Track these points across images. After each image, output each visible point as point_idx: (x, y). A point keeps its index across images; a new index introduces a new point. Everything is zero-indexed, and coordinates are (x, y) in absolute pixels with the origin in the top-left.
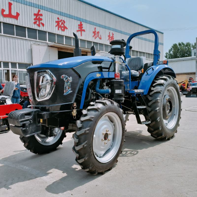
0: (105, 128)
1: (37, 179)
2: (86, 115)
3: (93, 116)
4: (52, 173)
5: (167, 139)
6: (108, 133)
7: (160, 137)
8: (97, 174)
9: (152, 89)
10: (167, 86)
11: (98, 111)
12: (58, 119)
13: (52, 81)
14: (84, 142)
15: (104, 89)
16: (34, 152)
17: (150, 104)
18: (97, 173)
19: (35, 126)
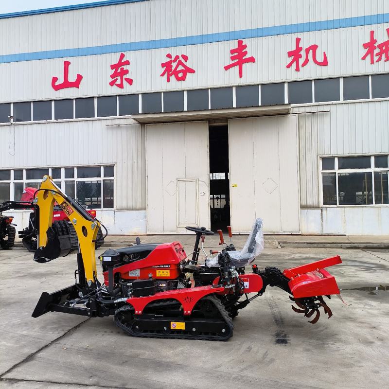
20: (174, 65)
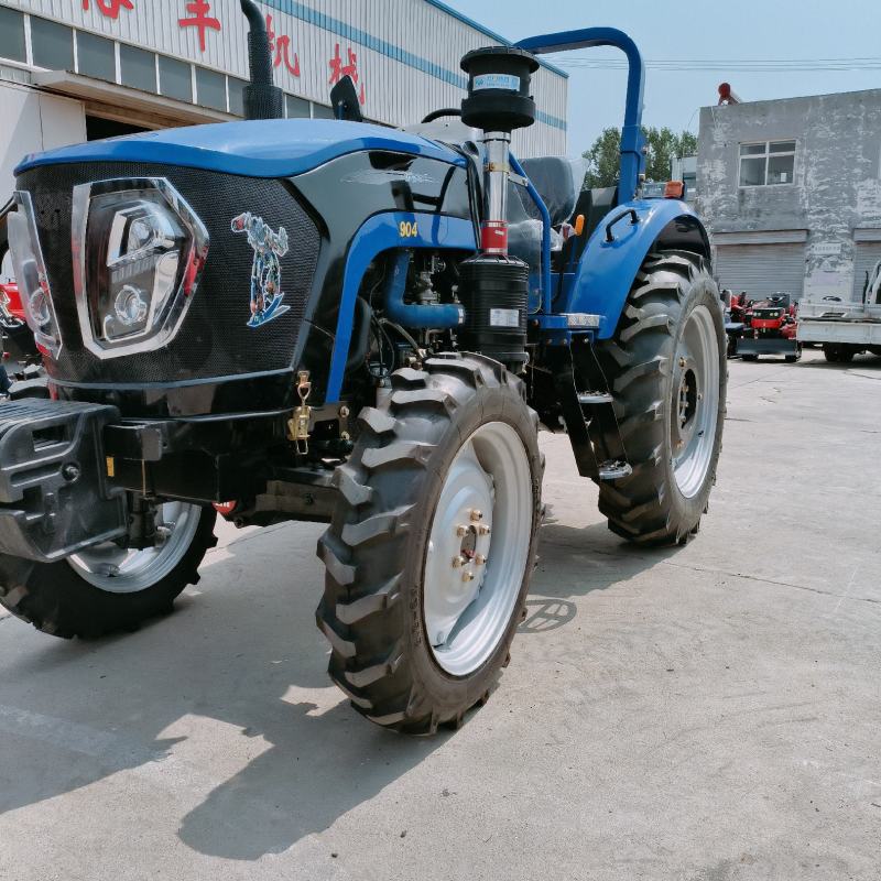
0: (467, 502)
1: (111, 778)
2: (387, 437)
3: (427, 441)
4: (183, 738)
5: (677, 541)
6: (476, 525)
7: (653, 535)
8: (434, 732)
9: (632, 312)
10: (690, 300)
11: (447, 416)
12: (217, 459)
13: (182, 243)
14: (387, 577)
15: (425, 303)
16: (57, 633)
17: (622, 382)
18: (434, 729)
19: (91, 498)
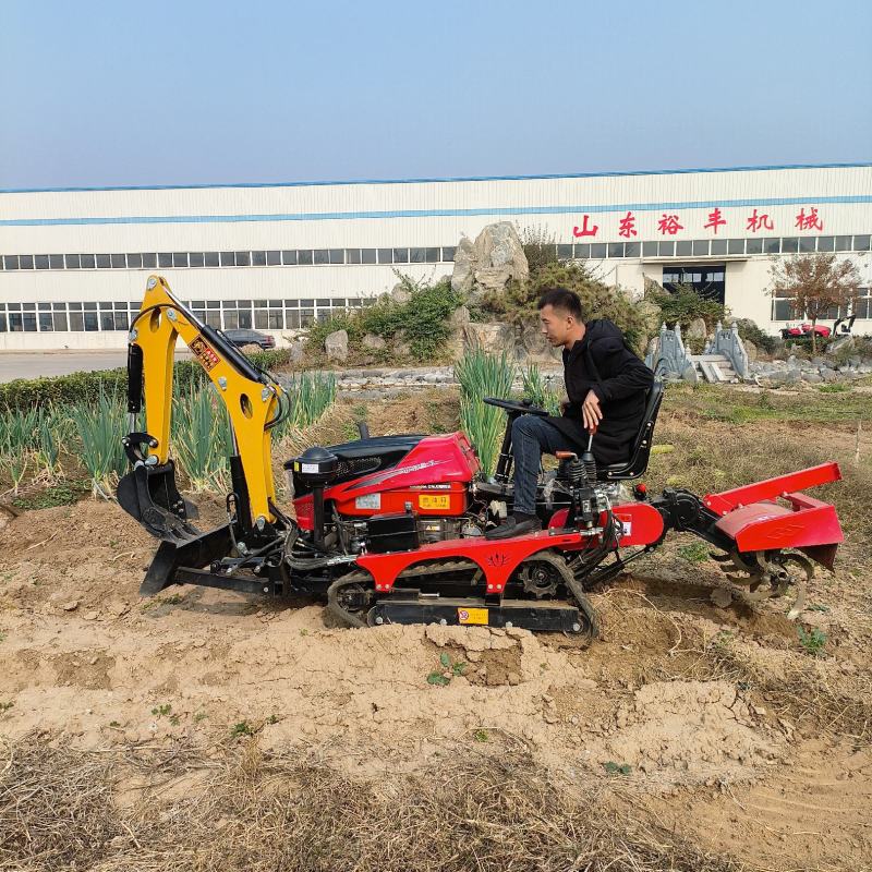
20: (668, 222)
